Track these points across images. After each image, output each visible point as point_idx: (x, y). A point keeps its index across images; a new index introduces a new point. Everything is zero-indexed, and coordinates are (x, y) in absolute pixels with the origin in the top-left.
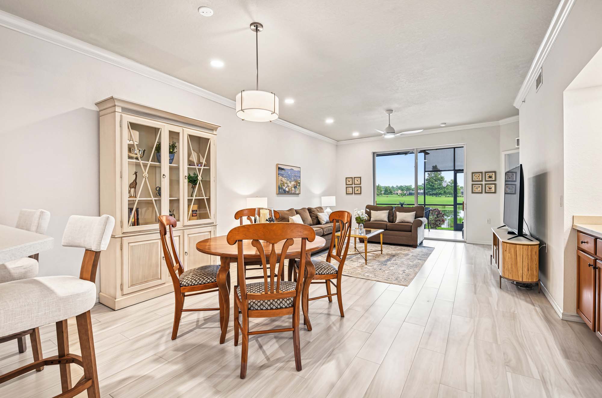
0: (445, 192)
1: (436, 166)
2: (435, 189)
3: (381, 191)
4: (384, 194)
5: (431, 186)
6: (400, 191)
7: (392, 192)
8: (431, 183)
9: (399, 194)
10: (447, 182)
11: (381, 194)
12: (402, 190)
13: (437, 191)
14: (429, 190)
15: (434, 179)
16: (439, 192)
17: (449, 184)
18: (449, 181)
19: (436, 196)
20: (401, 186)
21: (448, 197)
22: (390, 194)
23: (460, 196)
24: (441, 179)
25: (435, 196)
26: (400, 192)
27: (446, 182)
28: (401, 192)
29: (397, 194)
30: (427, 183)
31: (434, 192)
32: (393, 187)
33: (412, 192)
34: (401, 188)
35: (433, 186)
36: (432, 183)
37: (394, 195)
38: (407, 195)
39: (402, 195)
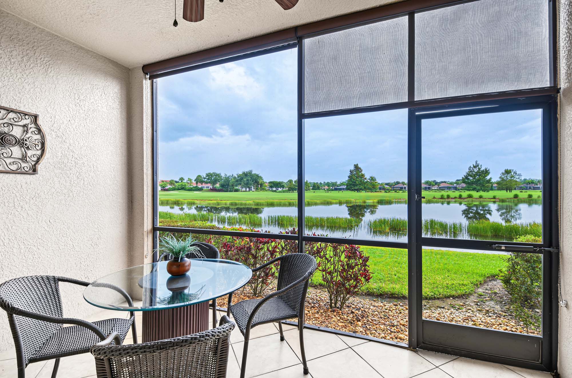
0: (365, 188)
1: (357, 164)
2: (357, 185)
3: (309, 187)
4: (313, 189)
5: (353, 182)
7: (319, 188)
8: (353, 180)
11: (309, 190)
12: (329, 186)
15: (356, 177)
16: (360, 188)
17: (369, 181)
18: (369, 178)
19: (358, 192)
20: (328, 183)
21: (368, 192)
22: (317, 190)
23: (378, 191)
24: (362, 176)
25: (356, 191)
26: (326, 187)
27: (366, 179)
28: (328, 188)
29: (325, 189)
30: (350, 179)
31: (356, 188)
32: (321, 183)
33: (338, 187)
34: (328, 184)
35: (355, 182)
36: (354, 180)
37: (321, 191)
38: (333, 190)
39: (328, 190)
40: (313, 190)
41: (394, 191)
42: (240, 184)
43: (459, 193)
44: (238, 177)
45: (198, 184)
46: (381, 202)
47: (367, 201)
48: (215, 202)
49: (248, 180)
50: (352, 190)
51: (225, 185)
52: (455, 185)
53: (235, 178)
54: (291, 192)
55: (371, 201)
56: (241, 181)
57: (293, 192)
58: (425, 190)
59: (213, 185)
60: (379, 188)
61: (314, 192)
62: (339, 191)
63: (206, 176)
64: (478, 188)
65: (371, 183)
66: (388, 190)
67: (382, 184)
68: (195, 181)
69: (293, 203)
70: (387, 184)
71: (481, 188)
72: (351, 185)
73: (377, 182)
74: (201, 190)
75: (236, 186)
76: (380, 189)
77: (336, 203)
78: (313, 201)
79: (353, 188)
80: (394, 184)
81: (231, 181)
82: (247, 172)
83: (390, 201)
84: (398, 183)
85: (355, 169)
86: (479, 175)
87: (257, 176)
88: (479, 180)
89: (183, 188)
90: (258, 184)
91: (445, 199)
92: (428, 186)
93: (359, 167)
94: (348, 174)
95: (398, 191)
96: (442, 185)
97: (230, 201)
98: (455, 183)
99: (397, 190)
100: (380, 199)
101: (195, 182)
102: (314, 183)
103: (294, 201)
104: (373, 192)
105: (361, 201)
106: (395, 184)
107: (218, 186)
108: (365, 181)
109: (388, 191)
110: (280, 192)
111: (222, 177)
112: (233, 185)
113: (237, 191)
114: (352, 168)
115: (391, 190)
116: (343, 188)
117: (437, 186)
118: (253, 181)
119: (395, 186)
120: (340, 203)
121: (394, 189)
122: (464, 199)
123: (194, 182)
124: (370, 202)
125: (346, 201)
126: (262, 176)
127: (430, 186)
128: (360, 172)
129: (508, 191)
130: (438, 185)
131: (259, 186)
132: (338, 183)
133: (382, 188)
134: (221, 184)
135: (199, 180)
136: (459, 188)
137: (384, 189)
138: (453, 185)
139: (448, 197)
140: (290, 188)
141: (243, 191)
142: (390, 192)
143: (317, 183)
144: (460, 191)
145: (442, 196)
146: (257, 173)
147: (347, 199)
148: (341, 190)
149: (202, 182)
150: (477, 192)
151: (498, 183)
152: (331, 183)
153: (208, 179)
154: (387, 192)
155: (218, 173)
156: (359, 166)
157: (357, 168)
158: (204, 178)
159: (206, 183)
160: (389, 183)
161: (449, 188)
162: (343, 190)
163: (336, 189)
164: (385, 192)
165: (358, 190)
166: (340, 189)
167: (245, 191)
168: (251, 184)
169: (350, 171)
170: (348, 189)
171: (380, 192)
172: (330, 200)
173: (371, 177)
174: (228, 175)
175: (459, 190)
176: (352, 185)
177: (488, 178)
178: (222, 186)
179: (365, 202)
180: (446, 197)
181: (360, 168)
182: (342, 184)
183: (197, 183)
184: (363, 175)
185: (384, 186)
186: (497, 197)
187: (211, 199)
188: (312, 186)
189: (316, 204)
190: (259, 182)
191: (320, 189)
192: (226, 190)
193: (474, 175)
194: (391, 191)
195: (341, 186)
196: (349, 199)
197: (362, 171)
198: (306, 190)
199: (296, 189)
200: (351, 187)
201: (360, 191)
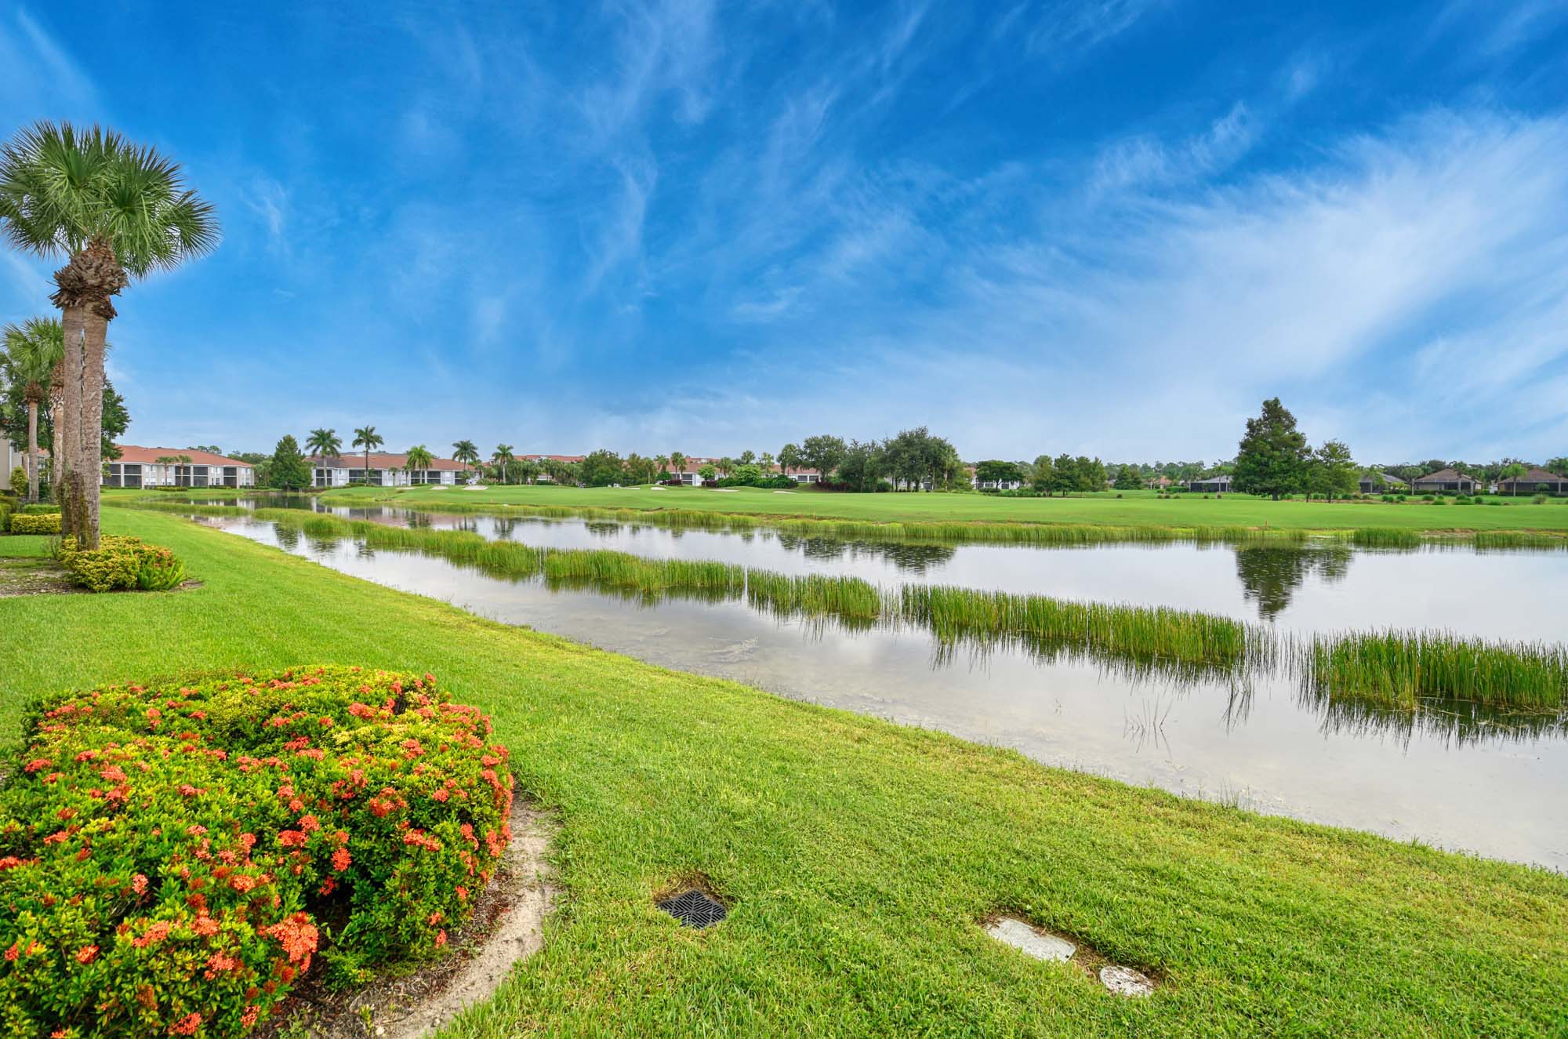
0: (1304, 484)
1: (1276, 401)
2: (1272, 476)
3: (1103, 479)
4: (1116, 486)
5: (1259, 463)
6: (1164, 477)
7: (1139, 483)
8: (1258, 457)
9: (1161, 487)
10: (1313, 451)
11: (1104, 488)
12: (1171, 476)
13: (1280, 481)
14: (1248, 475)
15: (1270, 443)
16: (1286, 483)
17: (1320, 458)
18: (1321, 447)
19: (1275, 499)
20: (1171, 465)
21: (1316, 498)
22: (1132, 488)
23: (1356, 497)
24: (1293, 443)
25: (1271, 496)
26: (1164, 480)
27: (1308, 451)
28: (1168, 482)
29: (1158, 487)
30: (1247, 454)
31: (1269, 484)
32: (1146, 467)
33: (1203, 482)
34: (1171, 471)
35: (1266, 464)
36: (1262, 455)
37: (1145, 492)
38: (1186, 490)
39: (1171, 491)
40: (1118, 488)
41: (1420, 497)
42: (892, 469)
44: (888, 450)
45: (787, 469)
46: (1369, 540)
47: (1311, 534)
48: (799, 522)
49: (912, 458)
50: (1255, 492)
51: (853, 471)
53: (880, 450)
54: (1044, 496)
55: (1328, 535)
56: (893, 461)
57: (1051, 496)
58: (1553, 495)
59: (823, 473)
60: (1361, 484)
61: (1120, 496)
62: (1210, 495)
63: (806, 447)
65: (1330, 468)
66: (1395, 492)
67: (1372, 469)
68: (778, 461)
70: (1394, 471)
72: (1250, 472)
73: (1354, 465)
74: (791, 485)
75: (882, 476)
76: (1365, 487)
77: (1188, 538)
78: (1098, 528)
79: (1257, 486)
80: (1421, 473)
81: (868, 461)
82: (911, 434)
83: (1410, 536)
84: (1437, 467)
85: (1266, 419)
87: (941, 445)
89: (749, 481)
90: (943, 471)
93: (1284, 408)
94: (1242, 433)
95: (1436, 498)
97: (838, 522)
99: (1434, 493)
100: (1364, 527)
101: (779, 464)
102: (1123, 467)
103: (1033, 526)
104: (1335, 498)
105: (1285, 534)
106: (1426, 472)
107: (833, 474)
108: (1307, 458)
109: (1395, 497)
110: (1011, 494)
111: (845, 448)
112: (872, 474)
113: (883, 489)
114: (1258, 414)
115: (1409, 493)
116: (1223, 485)
118: (927, 461)
119: (1423, 480)
120: (1203, 539)
121: (1421, 488)
123: (777, 463)
124: (1319, 538)
125: (1227, 532)
126: (954, 447)
128: (1288, 427)
131: (946, 476)
132: (1208, 466)
133: (1372, 485)
134: (843, 471)
135: (789, 458)
137: (1379, 489)
140: (1039, 482)
141: (900, 491)
142: (1403, 499)
143: (1134, 466)
146: (941, 436)
147: (1229, 526)
148: (1216, 490)
149: (796, 464)
152: (1181, 465)
153: (811, 455)
154: (1391, 501)
155: (836, 438)
156: (1285, 405)
157: (1274, 411)
158: (802, 453)
159: (806, 466)
160: (1401, 468)
162: (1223, 489)
163: (1197, 488)
164: (1385, 499)
165: (1277, 492)
166: (1213, 488)
167: (904, 491)
168: (921, 471)
169: (1250, 425)
170: (1239, 488)
171: (1365, 498)
172: (1161, 527)
173: (1328, 446)
174: (861, 444)
176: (1255, 474)
178: (846, 474)
179: (1301, 539)
181: (1287, 415)
182: (1218, 471)
183: (783, 467)
184: (1298, 439)
185: (1380, 479)
187: (796, 514)
188: (1116, 475)
189: (1109, 540)
190: (944, 464)
191: (1141, 485)
192: (855, 487)
194: (1408, 498)
195: (1214, 477)
196: (1239, 526)
197: (1293, 423)
198: (1094, 490)
199: (1058, 487)
200: (1252, 482)
201: (1286, 496)
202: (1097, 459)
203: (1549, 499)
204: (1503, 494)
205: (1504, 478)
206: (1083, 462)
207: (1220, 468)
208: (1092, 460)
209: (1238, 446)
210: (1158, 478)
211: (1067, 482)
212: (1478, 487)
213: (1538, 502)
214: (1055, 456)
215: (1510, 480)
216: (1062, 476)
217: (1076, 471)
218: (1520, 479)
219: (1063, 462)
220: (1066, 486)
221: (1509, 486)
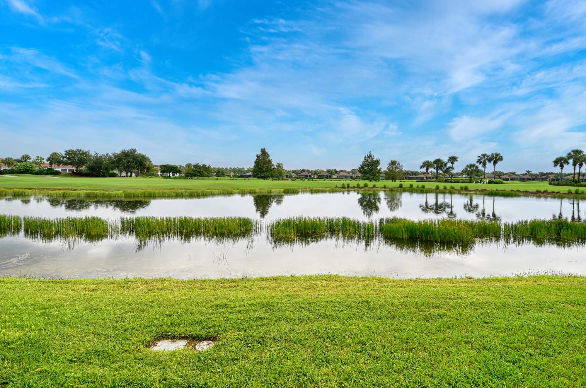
0: (272, 175)
1: (264, 149)
2: (263, 172)
3: (211, 173)
4: (216, 175)
5: (260, 168)
6: (232, 172)
7: (224, 174)
8: (259, 166)
11: (212, 176)
12: (234, 172)
13: (265, 174)
14: (257, 172)
15: (263, 162)
16: (267, 175)
17: (276, 167)
18: (276, 164)
19: (264, 180)
20: (234, 168)
21: (275, 179)
22: (221, 176)
23: (285, 179)
24: (269, 162)
26: (232, 174)
27: (273, 165)
28: (234, 174)
29: (230, 176)
30: (256, 165)
31: (262, 175)
32: (226, 169)
33: (244, 174)
34: (234, 170)
35: (262, 169)
36: (261, 166)
37: (226, 177)
38: (239, 177)
39: (235, 177)
40: (217, 176)
41: (300, 179)
42: (118, 167)
43: (357, 183)
44: (115, 158)
45: (53, 165)
46: (288, 192)
47: (273, 190)
48: (61, 192)
49: (128, 162)
50: (259, 178)
51: (96, 167)
52: (351, 174)
53: (111, 158)
54: (189, 179)
55: (277, 191)
56: (118, 163)
57: (192, 179)
58: (327, 179)
59: (77, 168)
61: (217, 179)
62: (246, 179)
63: (66, 154)
64: (371, 177)
65: (278, 170)
66: (294, 178)
67: (289, 171)
68: (47, 161)
69: (182, 193)
70: (294, 172)
71: (373, 178)
72: (257, 171)
73: (284, 170)
74: (57, 173)
75: (112, 169)
76: (287, 176)
77: (239, 193)
78: (209, 191)
79: (259, 176)
80: (300, 172)
81: (104, 162)
82: (128, 151)
83: (297, 190)
84: (303, 171)
85: (262, 154)
86: (372, 165)
87: (143, 157)
88: (372, 170)
89: (27, 171)
90: (144, 168)
91: (345, 188)
92: (329, 175)
93: (266, 151)
94: (255, 159)
95: (303, 180)
96: (341, 174)
97: (86, 191)
98: (351, 172)
99: (303, 178)
100: (286, 188)
101: (48, 163)
102: (219, 169)
103: (184, 190)
104: (280, 179)
105: (266, 190)
106: (301, 172)
107: (83, 168)
108: (272, 167)
109: (294, 179)
110: (176, 178)
111: (90, 156)
112: (106, 168)
113: (113, 176)
114: (259, 153)
115: (297, 178)
116: (250, 175)
117: (336, 175)
118: (136, 164)
119: (301, 174)
120: (243, 193)
121: (300, 177)
122: (361, 188)
123: (46, 162)
124: (275, 191)
125: (250, 190)
126: (149, 158)
127: (331, 175)
128: (267, 157)
129: (393, 181)
130: (338, 174)
131: (146, 170)
132: (246, 169)
133: (289, 176)
134: (89, 167)
135: (54, 159)
136: (354, 177)
137: (290, 177)
138: (350, 174)
139: (348, 186)
140: (187, 173)
141: (122, 177)
142: (296, 180)
143: (223, 168)
144: (356, 180)
145: (343, 185)
146: (143, 153)
148: (248, 177)
149: (59, 163)
150: (370, 181)
151: (386, 173)
152: (238, 169)
153: (69, 159)
154: (293, 180)
155: (85, 150)
156: (267, 151)
157: (264, 152)
158: (63, 157)
159: (66, 164)
160: (295, 171)
161: (346, 177)
162: (250, 177)
163: (242, 176)
164: (292, 180)
165: (265, 178)
166: (247, 176)
167: (124, 177)
168: (133, 168)
169: (257, 156)
170: (254, 176)
171: (287, 179)
172: (230, 190)
173: (278, 164)
174: (99, 155)
175: (354, 179)
176: (259, 172)
177: (379, 168)
178: (91, 168)
179: (271, 192)
180: (346, 186)
181: (267, 153)
182: (248, 171)
183: (51, 164)
184: (270, 161)
185: (291, 174)
186: (387, 187)
187: (59, 188)
188: (216, 171)
189: (213, 195)
190: (145, 165)
191: (225, 175)
192: (96, 175)
193: (368, 165)
194: (297, 179)
195: (247, 173)
196: (254, 188)
197: (269, 156)
198: (208, 177)
199: (195, 175)
200: (258, 174)
201: (267, 179)
202: (209, 165)
203: (327, 180)
204: (318, 178)
205: (318, 174)
206: (204, 166)
207: (249, 170)
208: (208, 166)
209: (254, 163)
210: (230, 172)
211: (198, 174)
212: (313, 176)
213: (324, 180)
214: (193, 163)
215: (319, 175)
216: (196, 171)
217: (202, 170)
218: (321, 174)
219: (197, 166)
220: (198, 175)
221: (319, 176)
